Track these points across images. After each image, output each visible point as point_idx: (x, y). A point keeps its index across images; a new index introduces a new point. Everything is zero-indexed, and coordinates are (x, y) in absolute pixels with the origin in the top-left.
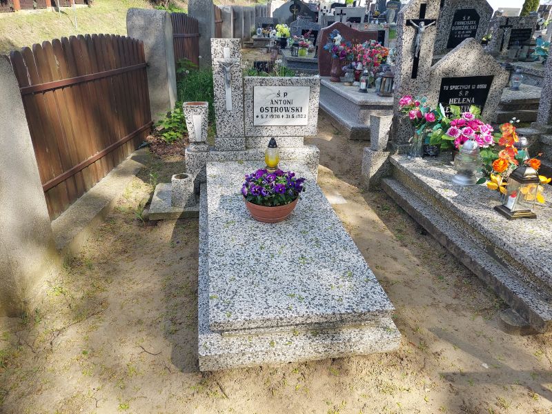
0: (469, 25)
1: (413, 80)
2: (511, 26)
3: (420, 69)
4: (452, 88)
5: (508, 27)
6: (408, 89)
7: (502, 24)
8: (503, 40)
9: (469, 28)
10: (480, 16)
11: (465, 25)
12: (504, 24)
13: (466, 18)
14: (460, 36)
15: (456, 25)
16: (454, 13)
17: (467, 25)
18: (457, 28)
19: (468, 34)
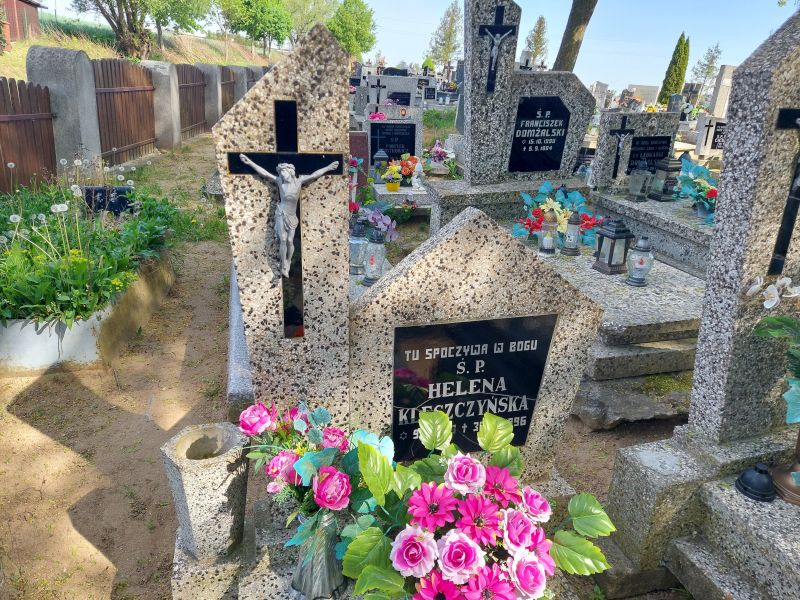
0: (550, 129)
1: (290, 342)
2: (632, 132)
3: (311, 309)
4: (431, 354)
5: (625, 132)
6: (279, 369)
7: (614, 127)
8: (618, 157)
9: (550, 133)
10: (571, 110)
11: (542, 129)
12: (619, 127)
13: (543, 114)
14: (533, 148)
15: (524, 128)
16: (517, 104)
17: (546, 128)
18: (526, 134)
19: (549, 145)
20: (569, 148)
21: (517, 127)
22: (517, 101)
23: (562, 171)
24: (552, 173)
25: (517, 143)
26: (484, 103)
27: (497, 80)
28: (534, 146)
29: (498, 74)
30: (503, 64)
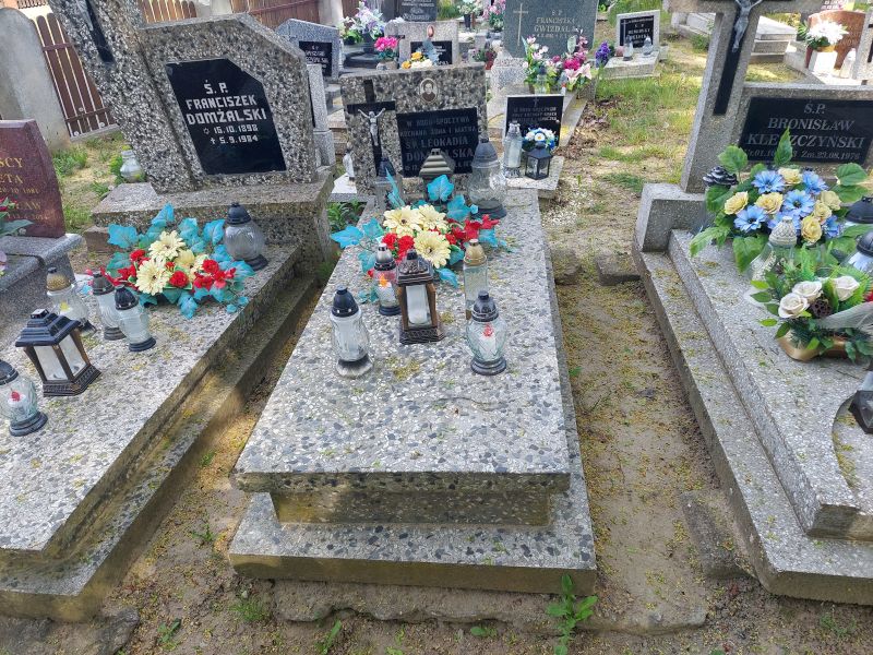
0: (240, 109)
2: (390, 106)
5: (377, 107)
7: (352, 100)
9: (242, 115)
10: (260, 79)
11: (225, 110)
12: (363, 100)
13: (216, 87)
14: (227, 139)
15: (194, 111)
16: (165, 76)
17: (233, 109)
18: (203, 119)
19: (252, 133)
20: (287, 136)
21: (185, 110)
22: (161, 71)
23: (291, 172)
24: (277, 175)
25: (197, 133)
26: (110, 80)
27: (110, 43)
28: (226, 136)
29: (107, 34)
30: (107, 19)
